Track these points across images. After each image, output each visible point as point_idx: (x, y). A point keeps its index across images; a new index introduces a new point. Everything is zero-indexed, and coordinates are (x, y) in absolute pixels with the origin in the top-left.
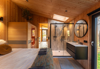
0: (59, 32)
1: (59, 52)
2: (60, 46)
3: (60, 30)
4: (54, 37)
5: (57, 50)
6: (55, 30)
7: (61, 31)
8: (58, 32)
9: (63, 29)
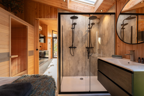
0: (81, 38)
1: (82, 79)
2: (82, 68)
3: (84, 34)
4: (70, 48)
5: (77, 75)
6: (73, 32)
7: (86, 35)
8: (78, 38)
9: (90, 31)
